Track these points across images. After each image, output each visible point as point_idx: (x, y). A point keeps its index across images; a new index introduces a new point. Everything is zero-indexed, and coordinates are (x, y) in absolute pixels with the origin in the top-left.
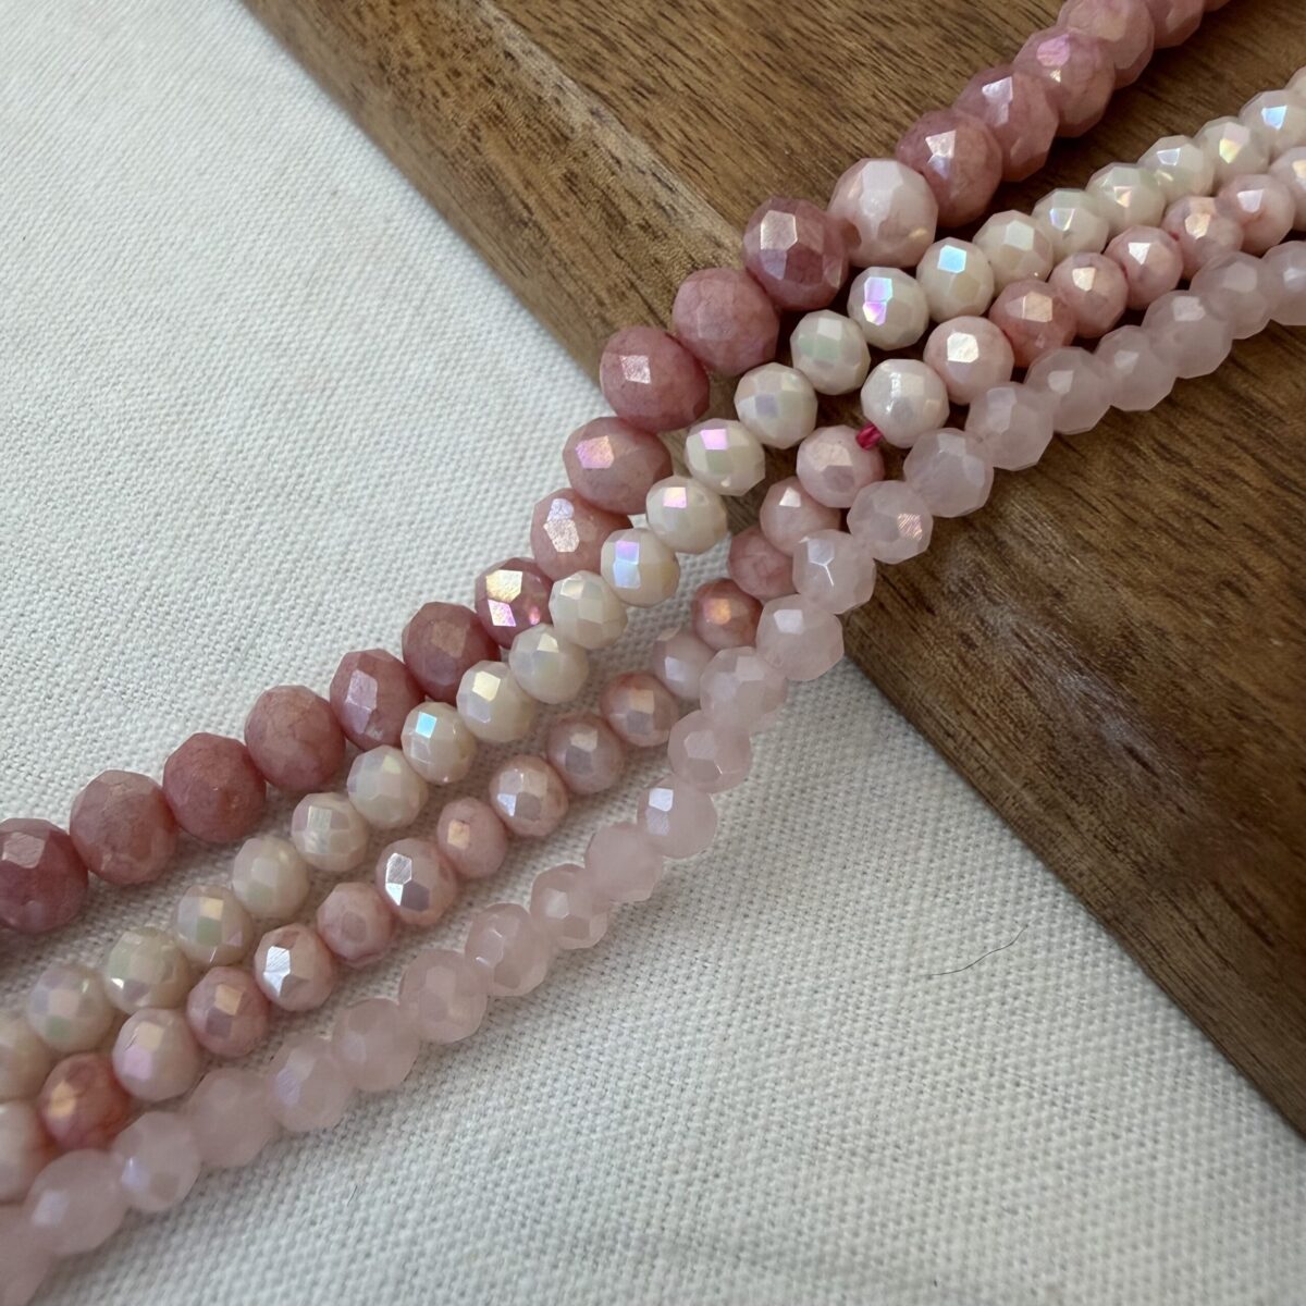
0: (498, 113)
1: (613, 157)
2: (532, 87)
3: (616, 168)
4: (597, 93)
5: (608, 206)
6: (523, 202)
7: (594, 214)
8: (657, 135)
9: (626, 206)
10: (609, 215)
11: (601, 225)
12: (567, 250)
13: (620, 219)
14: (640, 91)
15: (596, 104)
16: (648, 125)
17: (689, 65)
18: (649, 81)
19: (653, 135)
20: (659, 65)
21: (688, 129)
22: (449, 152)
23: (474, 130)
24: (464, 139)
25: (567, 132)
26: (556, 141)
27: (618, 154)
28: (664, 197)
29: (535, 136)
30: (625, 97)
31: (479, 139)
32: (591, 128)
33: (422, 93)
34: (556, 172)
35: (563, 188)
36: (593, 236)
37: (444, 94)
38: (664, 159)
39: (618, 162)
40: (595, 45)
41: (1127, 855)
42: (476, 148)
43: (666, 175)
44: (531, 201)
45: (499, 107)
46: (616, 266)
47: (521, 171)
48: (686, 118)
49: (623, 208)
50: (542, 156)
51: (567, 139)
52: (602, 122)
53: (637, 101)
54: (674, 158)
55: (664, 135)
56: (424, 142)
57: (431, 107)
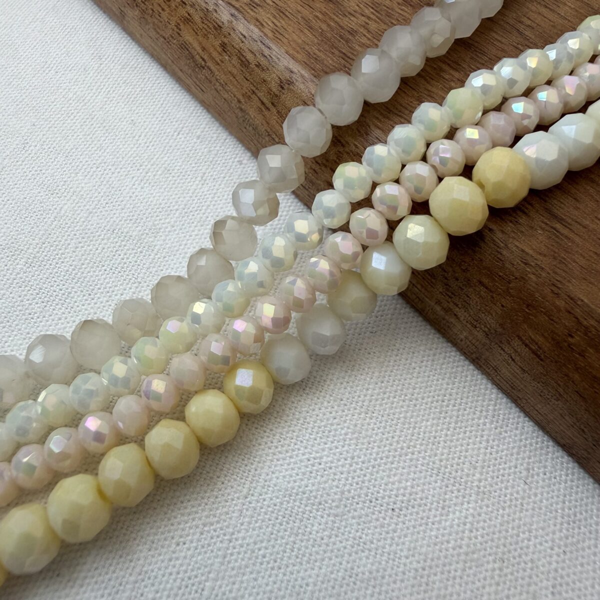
0: (189, 17)
1: (242, 35)
2: (204, 5)
3: (244, 39)
4: (234, 6)
5: (241, 57)
6: (202, 58)
7: (235, 61)
8: (262, 25)
9: (249, 56)
10: (242, 61)
11: (238, 66)
12: (223, 78)
13: (246, 62)
14: (253, 5)
15: (233, 11)
16: (257, 20)
19: (260, 24)
21: (275, 21)
22: (166, 37)
23: (178, 25)
24: (173, 30)
25: (221, 24)
26: (216, 29)
27: (244, 33)
28: (266, 52)
29: (205, 27)
30: (246, 8)
31: (180, 30)
32: (231, 22)
33: (153, 10)
34: (217, 43)
35: (220, 50)
36: (235, 71)
37: (163, 10)
38: (266, 35)
39: (245, 37)
41: (481, 329)
42: (179, 34)
43: (267, 41)
44: (206, 57)
45: (189, 14)
46: (246, 84)
47: (200, 43)
48: (275, 17)
49: (248, 58)
50: (210, 36)
51: (221, 27)
52: (237, 19)
53: (252, 10)
54: (270, 34)
55: (265, 24)
56: (154, 33)
57: (157, 16)
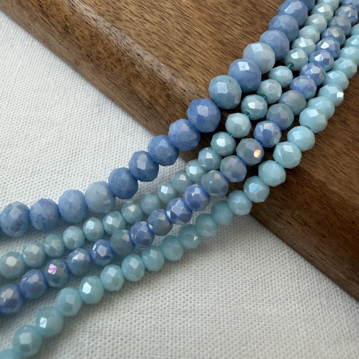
0: (138, 74)
1: (182, 89)
2: (149, 66)
4: (173, 68)
6: (149, 102)
8: (197, 81)
14: (186, 66)
15: (173, 71)
16: (192, 78)
17: (199, 54)
18: (188, 62)
19: (195, 81)
20: (189, 55)
22: (118, 84)
23: (128, 79)
24: (124, 81)
25: (165, 81)
26: (161, 84)
27: (184, 88)
29: (152, 82)
30: (182, 68)
31: (130, 82)
32: (173, 80)
33: (106, 66)
34: (163, 94)
35: (165, 99)
37: (115, 66)
38: (200, 89)
39: (185, 91)
40: (167, 50)
42: (129, 84)
45: (137, 72)
47: (148, 93)
48: (204, 75)
50: (156, 89)
52: (177, 78)
53: (186, 69)
55: (198, 81)
56: (106, 80)
57: (110, 70)
